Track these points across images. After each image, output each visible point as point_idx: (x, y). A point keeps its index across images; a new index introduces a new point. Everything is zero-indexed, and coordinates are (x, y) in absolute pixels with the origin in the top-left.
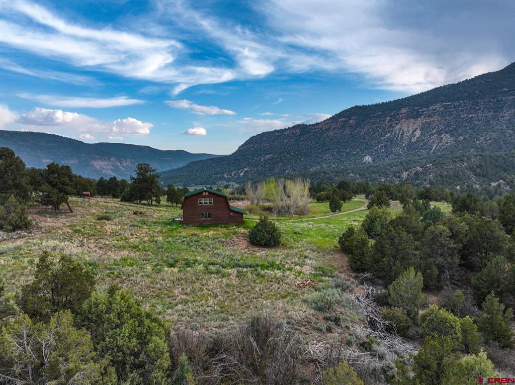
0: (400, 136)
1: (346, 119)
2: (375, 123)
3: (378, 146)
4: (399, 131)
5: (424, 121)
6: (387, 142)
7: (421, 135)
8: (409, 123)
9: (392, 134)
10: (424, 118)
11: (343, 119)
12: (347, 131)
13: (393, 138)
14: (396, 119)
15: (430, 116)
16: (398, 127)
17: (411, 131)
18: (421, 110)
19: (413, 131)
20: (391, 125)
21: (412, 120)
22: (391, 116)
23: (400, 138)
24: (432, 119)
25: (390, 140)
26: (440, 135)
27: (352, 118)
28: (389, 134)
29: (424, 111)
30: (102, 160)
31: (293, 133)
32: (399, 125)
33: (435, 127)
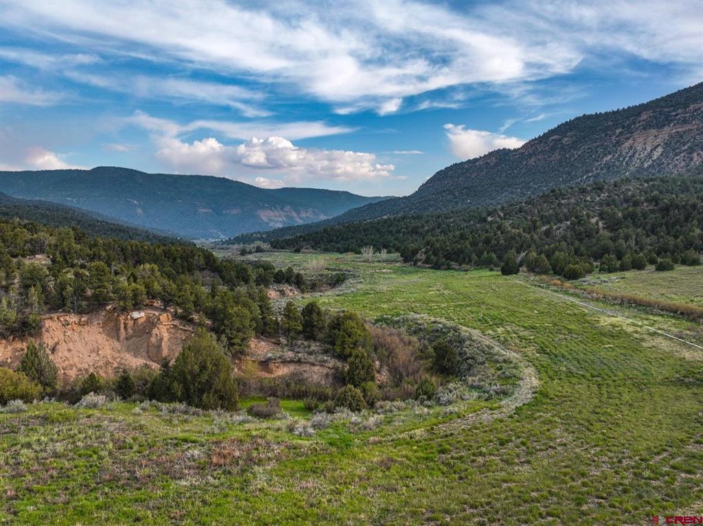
0: (627, 159)
1: (559, 137)
2: (597, 139)
3: (582, 176)
4: (627, 151)
5: (674, 131)
6: (602, 169)
7: (661, 155)
8: (648, 137)
9: (614, 155)
10: (674, 125)
11: (555, 137)
12: (557, 156)
13: (614, 162)
14: (629, 131)
15: (685, 122)
16: (627, 145)
17: (649, 149)
18: (674, 113)
19: (651, 150)
20: (618, 142)
21: (654, 131)
22: (623, 128)
23: (627, 163)
24: (688, 127)
25: (608, 167)
26: (691, 154)
27: (568, 134)
28: (610, 157)
29: (677, 115)
30: (271, 210)
31: (487, 163)
32: (630, 141)
33: (689, 140)
